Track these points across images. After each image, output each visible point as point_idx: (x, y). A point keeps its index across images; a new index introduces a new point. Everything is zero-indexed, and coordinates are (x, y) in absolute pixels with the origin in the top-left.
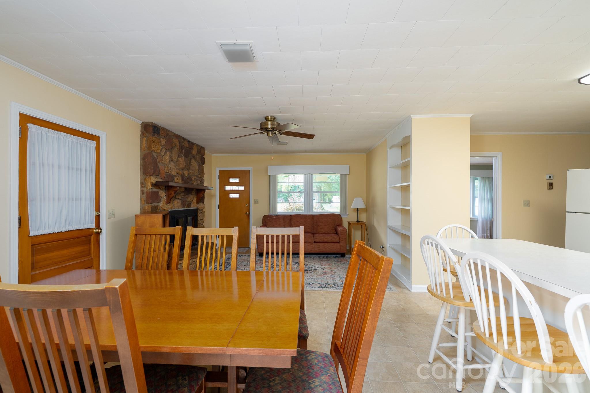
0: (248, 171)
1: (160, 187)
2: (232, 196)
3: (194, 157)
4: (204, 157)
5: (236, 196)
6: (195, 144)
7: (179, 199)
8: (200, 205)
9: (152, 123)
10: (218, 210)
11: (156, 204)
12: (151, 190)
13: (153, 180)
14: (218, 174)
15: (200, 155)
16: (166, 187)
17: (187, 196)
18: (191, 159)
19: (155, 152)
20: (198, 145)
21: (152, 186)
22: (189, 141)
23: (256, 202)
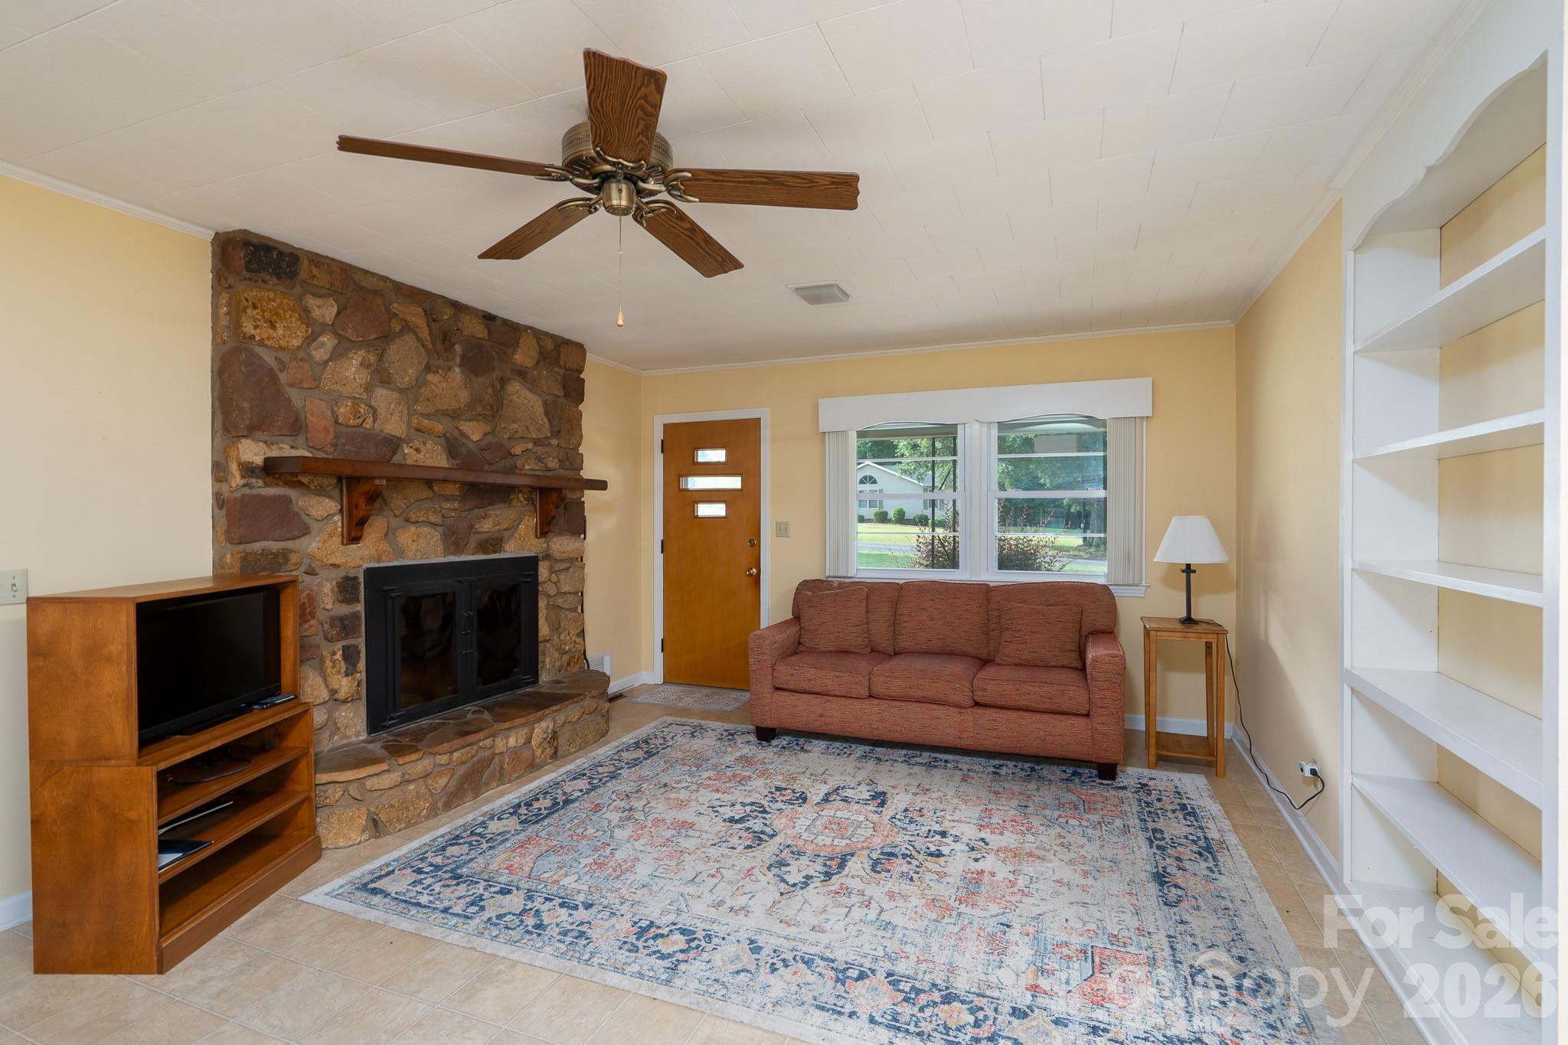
0: (756, 422)
1: (305, 480)
2: (705, 510)
3: (521, 374)
4: (581, 376)
5: (718, 510)
6: (527, 328)
7: (433, 525)
8: (561, 545)
9: (245, 231)
10: (659, 558)
11: (273, 546)
12: (247, 491)
13: (253, 452)
14: (659, 435)
15: (556, 369)
16: (340, 479)
17: (481, 512)
18: (503, 382)
19: (266, 346)
20: (539, 335)
21: (243, 477)
22: (489, 318)
23: (782, 530)
